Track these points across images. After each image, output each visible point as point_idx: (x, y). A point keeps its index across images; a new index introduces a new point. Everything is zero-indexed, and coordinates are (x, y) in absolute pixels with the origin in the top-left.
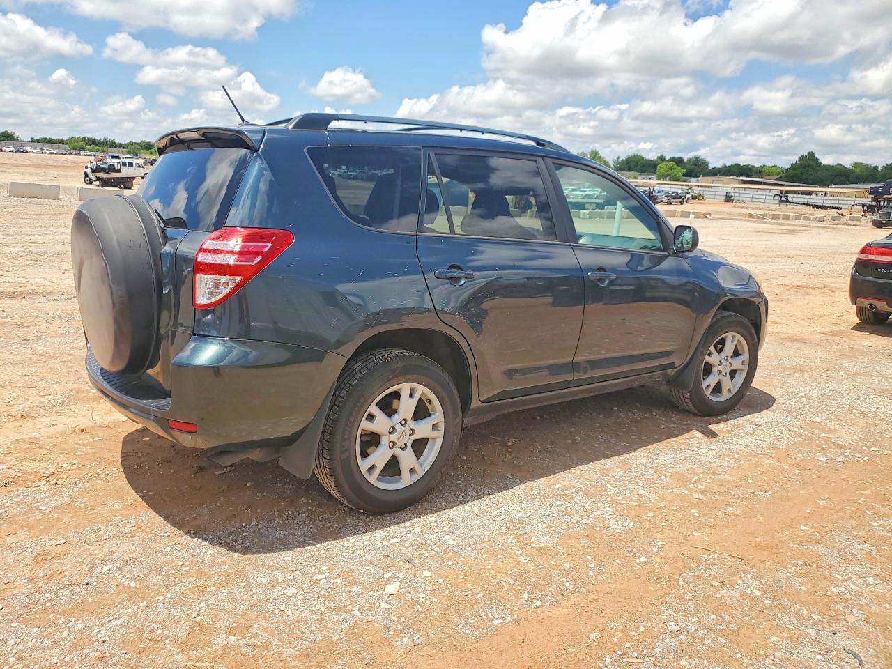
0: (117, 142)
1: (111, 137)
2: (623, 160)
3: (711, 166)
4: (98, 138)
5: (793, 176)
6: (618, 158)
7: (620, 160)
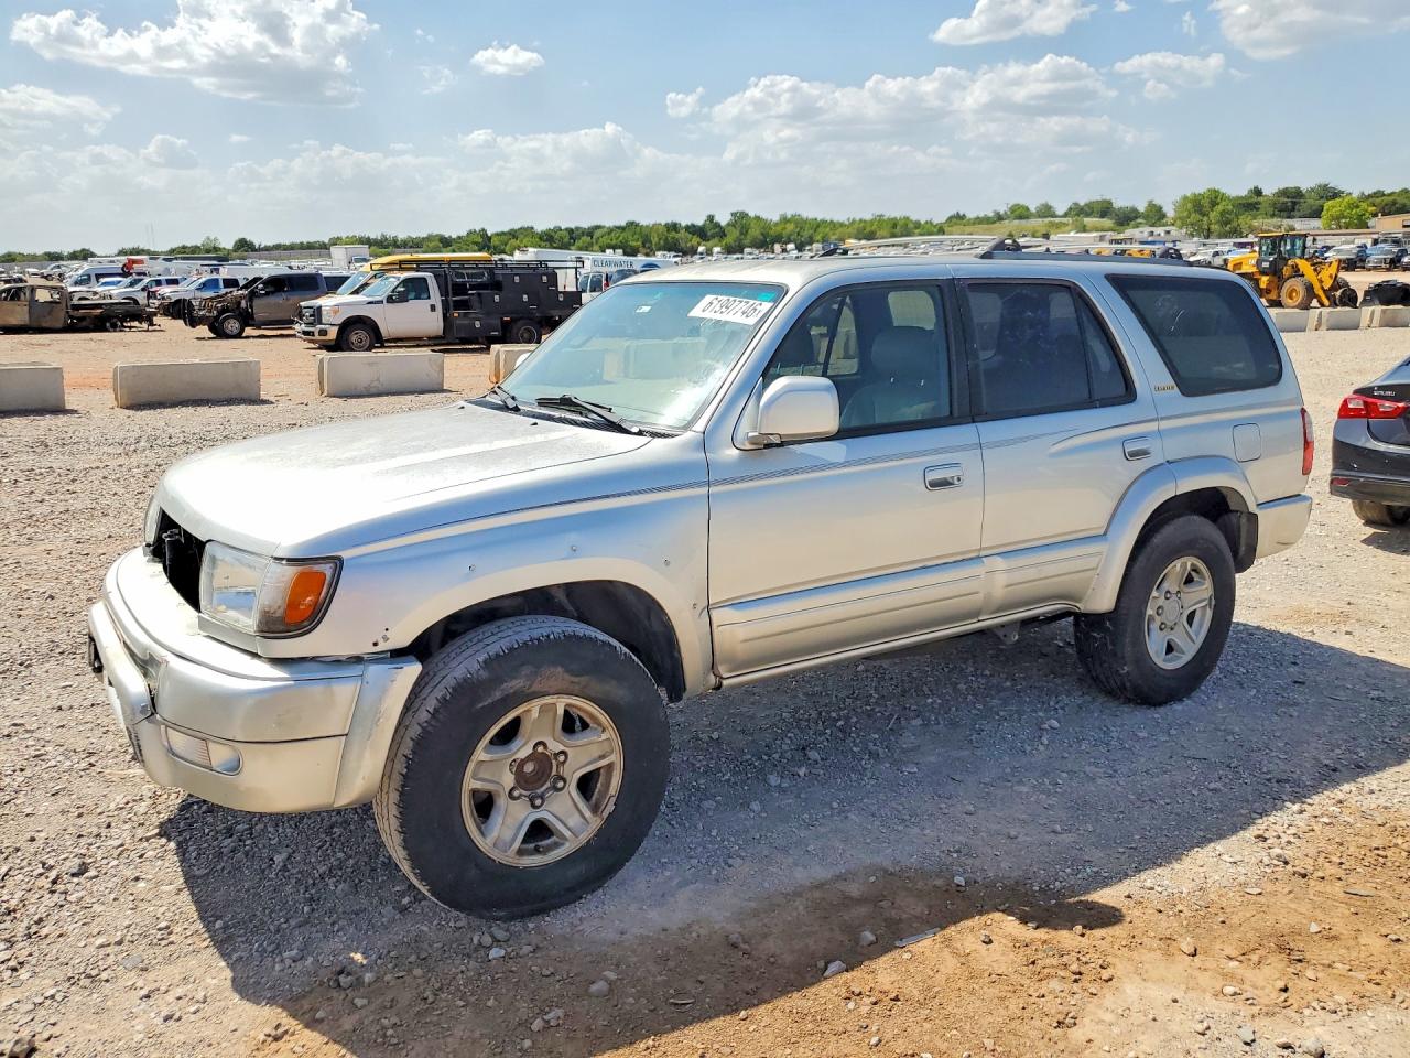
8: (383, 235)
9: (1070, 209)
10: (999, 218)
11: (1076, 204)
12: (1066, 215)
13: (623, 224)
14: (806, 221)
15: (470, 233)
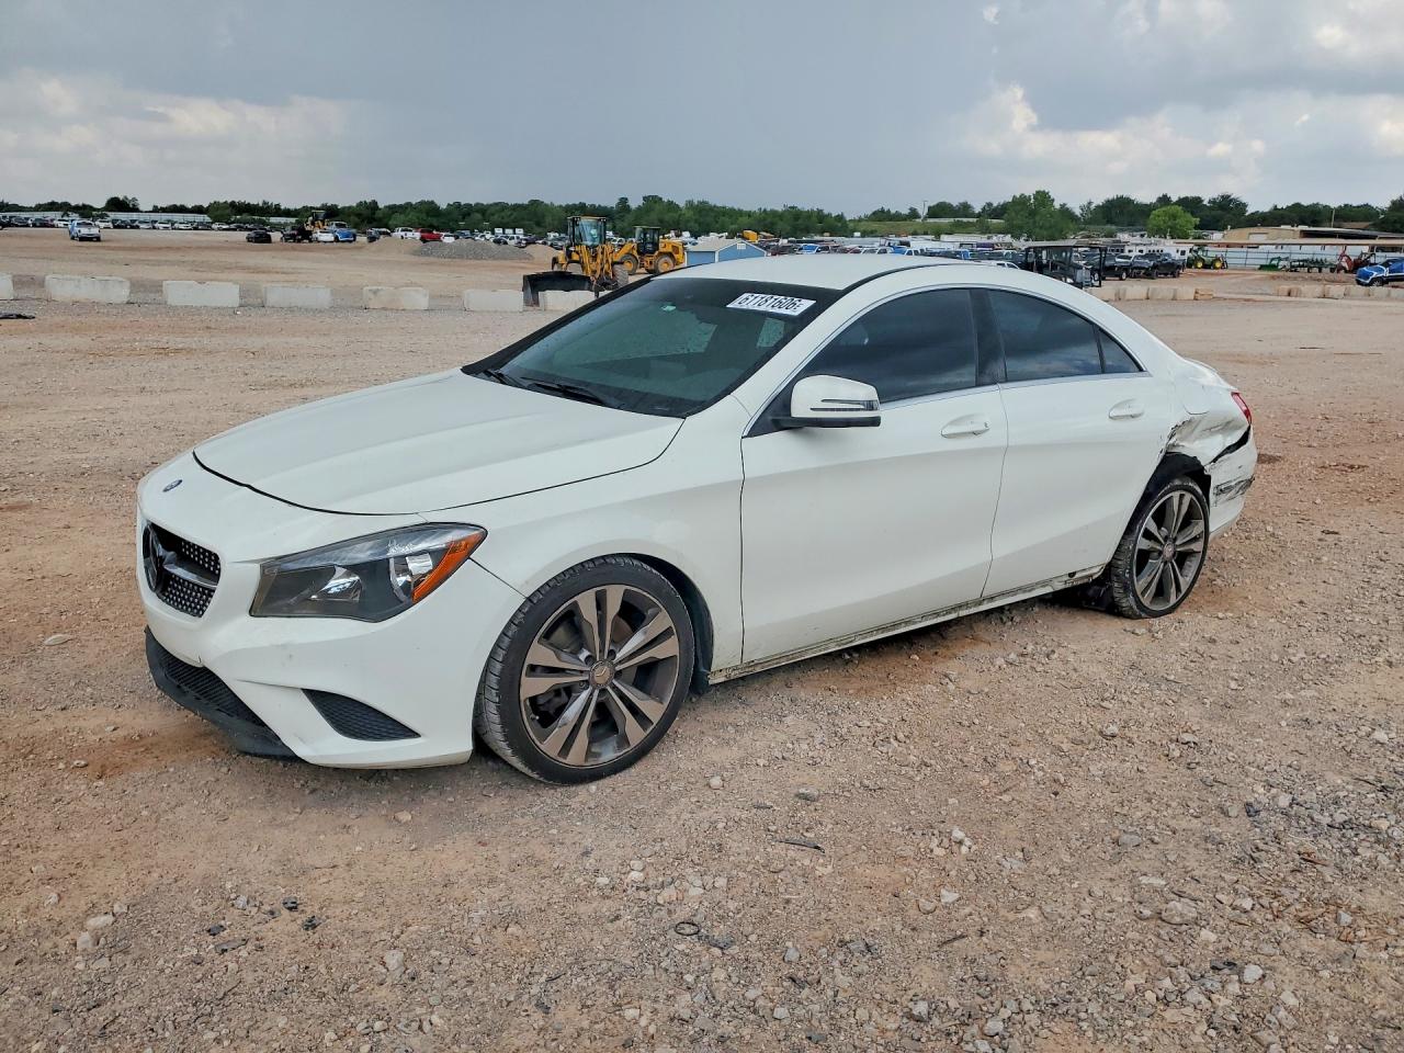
0: (282, 208)
1: (273, 200)
2: (1098, 207)
3: (1250, 210)
4: (253, 201)
5: (1395, 222)
6: (1090, 203)
7: (1093, 207)
8: (265, 203)
9: (984, 209)
10: (914, 214)
11: (990, 204)
12: (979, 215)
13: (526, 202)
14: (713, 209)
15: (360, 204)
